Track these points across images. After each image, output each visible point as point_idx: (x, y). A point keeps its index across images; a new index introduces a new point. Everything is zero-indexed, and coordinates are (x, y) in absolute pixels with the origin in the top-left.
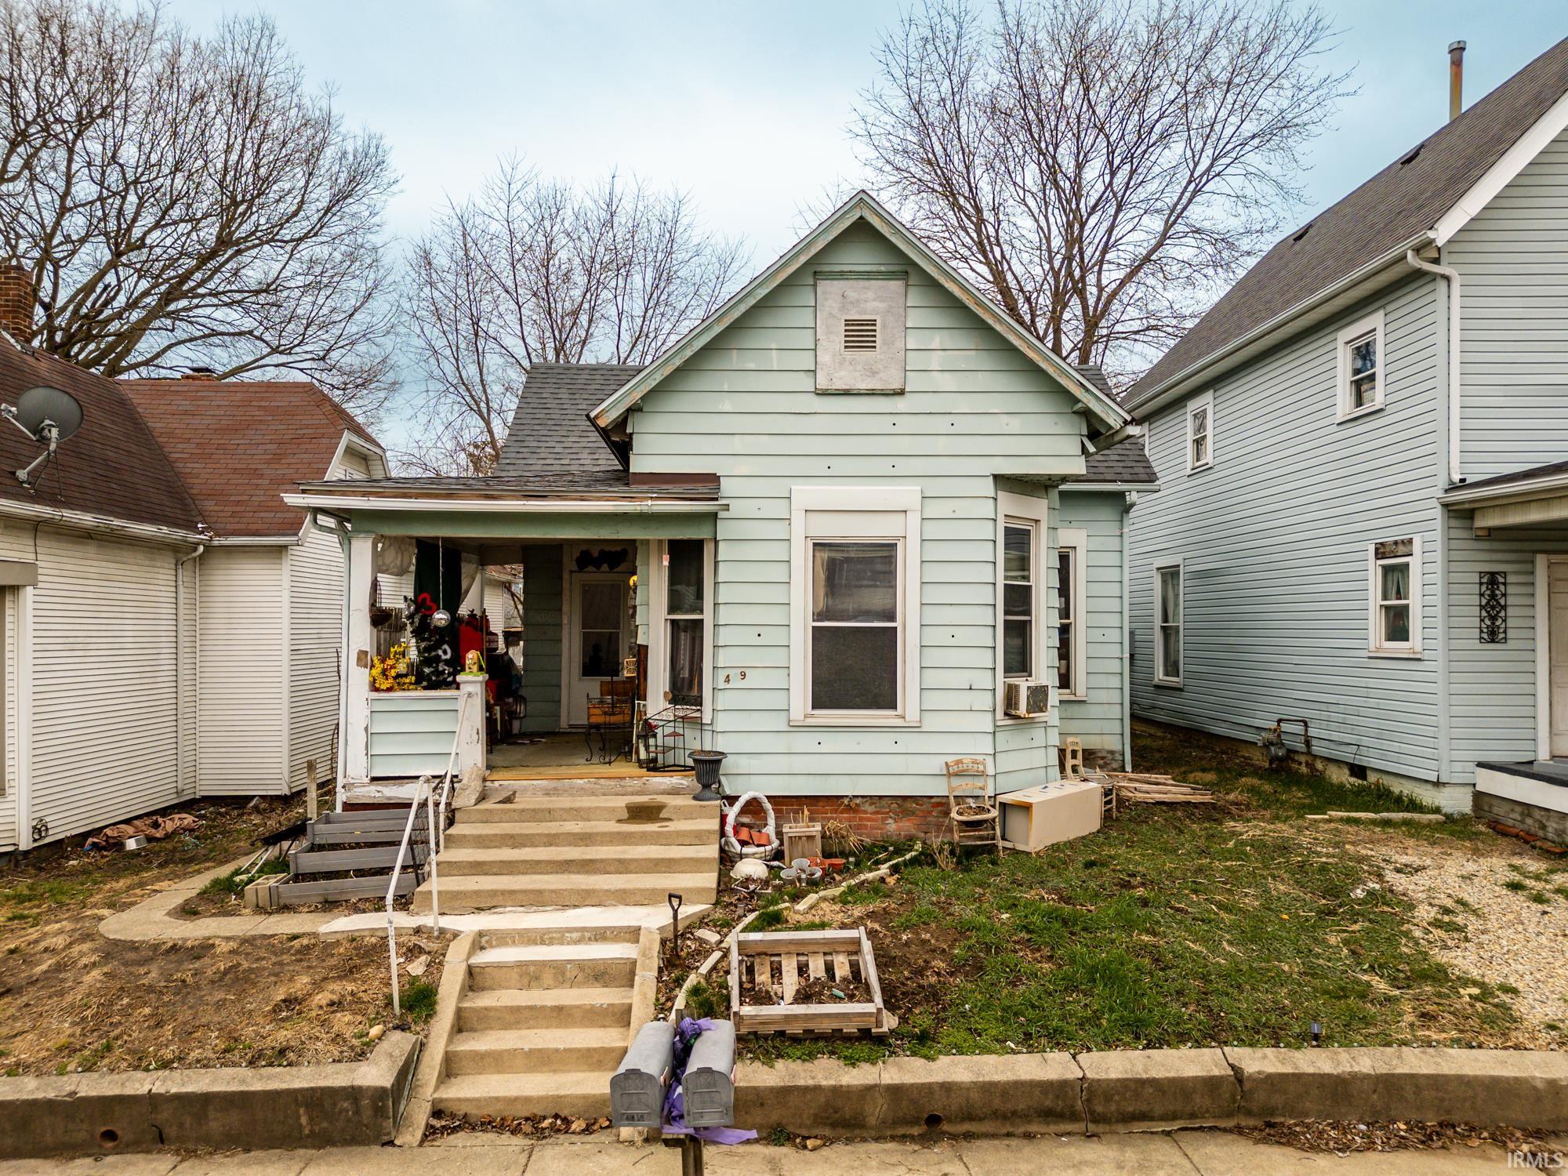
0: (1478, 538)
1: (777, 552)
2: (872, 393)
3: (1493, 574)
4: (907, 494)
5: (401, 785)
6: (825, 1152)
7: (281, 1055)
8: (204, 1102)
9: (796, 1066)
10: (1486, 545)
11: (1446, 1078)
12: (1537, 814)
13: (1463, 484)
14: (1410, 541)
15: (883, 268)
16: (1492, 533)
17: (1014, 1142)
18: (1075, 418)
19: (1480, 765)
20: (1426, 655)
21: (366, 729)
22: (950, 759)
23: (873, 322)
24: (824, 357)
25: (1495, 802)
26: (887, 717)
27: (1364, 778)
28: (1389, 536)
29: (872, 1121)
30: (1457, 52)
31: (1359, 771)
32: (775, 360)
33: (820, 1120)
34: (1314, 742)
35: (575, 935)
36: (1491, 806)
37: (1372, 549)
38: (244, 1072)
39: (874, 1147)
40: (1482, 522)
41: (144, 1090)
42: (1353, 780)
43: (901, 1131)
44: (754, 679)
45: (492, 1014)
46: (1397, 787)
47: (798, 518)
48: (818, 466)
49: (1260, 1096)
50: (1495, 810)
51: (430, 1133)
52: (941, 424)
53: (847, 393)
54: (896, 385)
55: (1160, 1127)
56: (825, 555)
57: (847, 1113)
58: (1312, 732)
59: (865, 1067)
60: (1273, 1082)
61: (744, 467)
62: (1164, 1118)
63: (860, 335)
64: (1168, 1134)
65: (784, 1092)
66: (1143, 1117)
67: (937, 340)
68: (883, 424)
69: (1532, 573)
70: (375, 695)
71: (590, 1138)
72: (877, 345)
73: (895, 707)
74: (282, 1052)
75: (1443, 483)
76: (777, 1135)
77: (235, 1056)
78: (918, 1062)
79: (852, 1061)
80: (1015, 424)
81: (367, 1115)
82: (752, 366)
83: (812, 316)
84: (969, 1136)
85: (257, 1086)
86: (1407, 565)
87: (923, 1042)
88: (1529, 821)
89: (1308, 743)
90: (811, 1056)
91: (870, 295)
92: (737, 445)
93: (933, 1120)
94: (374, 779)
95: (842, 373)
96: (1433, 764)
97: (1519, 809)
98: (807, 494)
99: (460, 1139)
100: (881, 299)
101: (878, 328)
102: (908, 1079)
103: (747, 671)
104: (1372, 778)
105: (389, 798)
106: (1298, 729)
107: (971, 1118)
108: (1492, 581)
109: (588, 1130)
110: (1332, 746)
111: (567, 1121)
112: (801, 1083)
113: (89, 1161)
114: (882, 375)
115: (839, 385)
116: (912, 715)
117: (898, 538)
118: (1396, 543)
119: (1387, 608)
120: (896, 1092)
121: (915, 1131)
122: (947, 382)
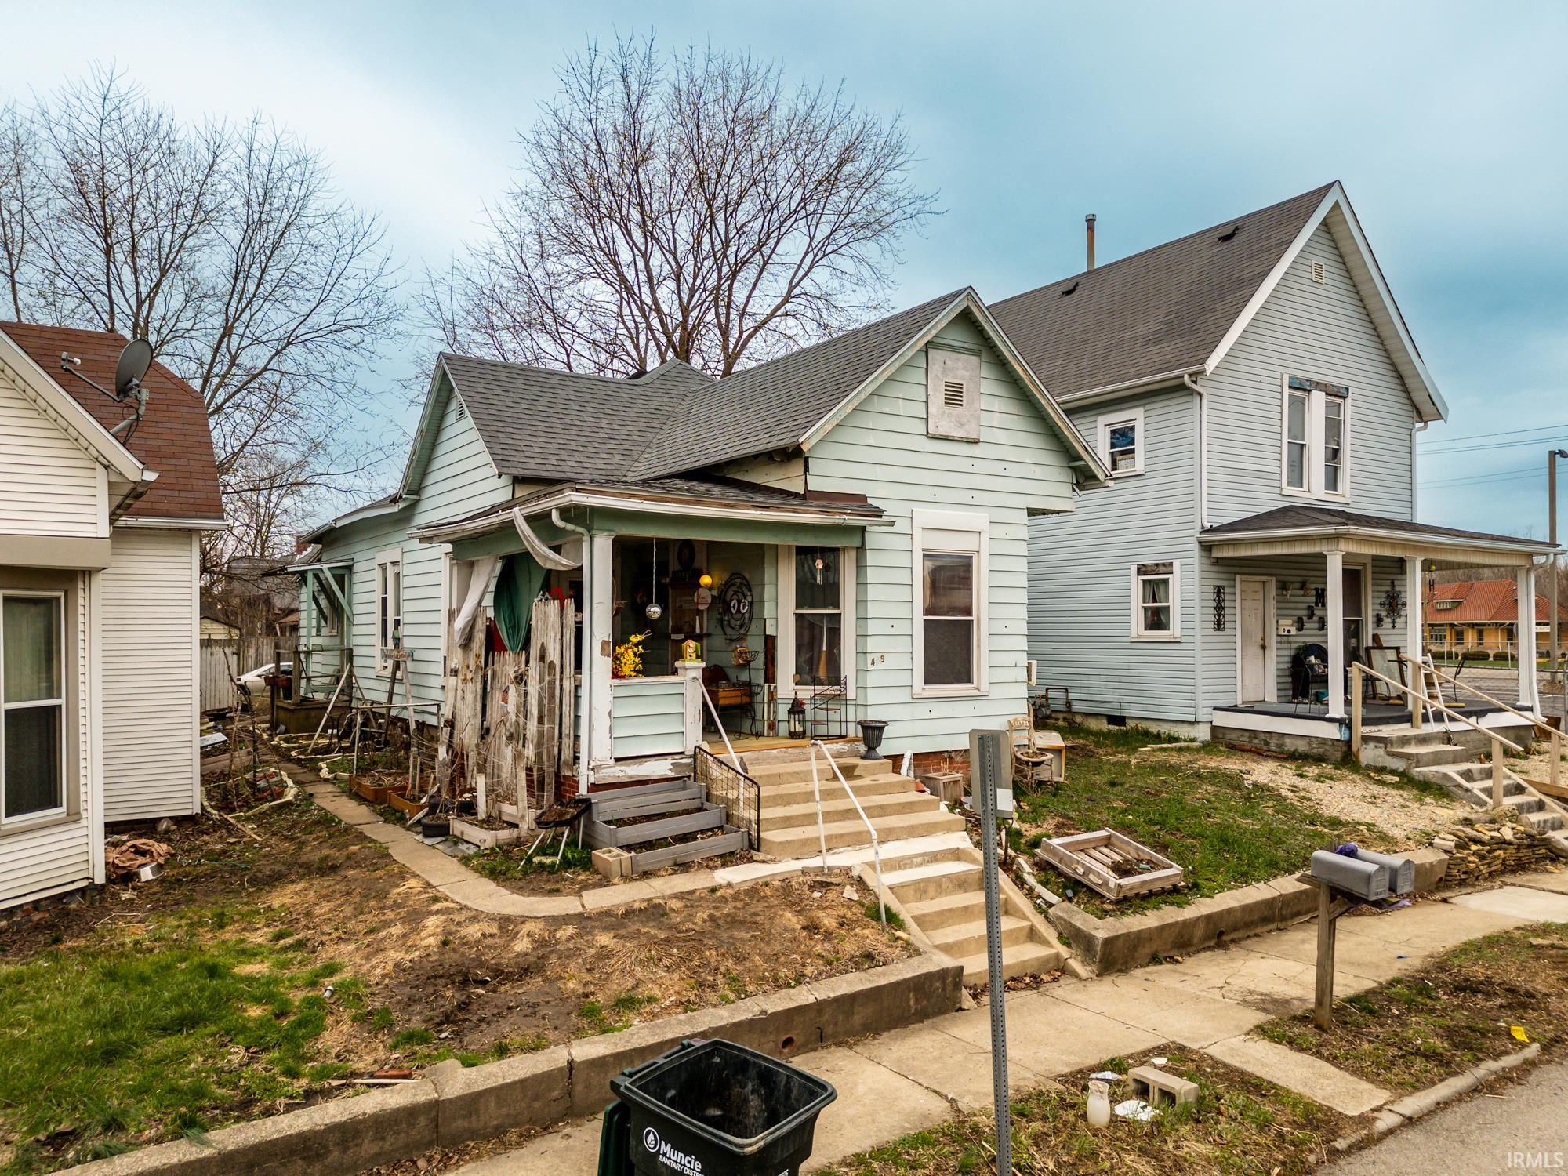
0: (1213, 564)
1: (903, 560)
2: (961, 440)
3: (1219, 587)
4: (978, 519)
5: (641, 763)
9: (1156, 913)
10: (1214, 568)
12: (1262, 736)
13: (1212, 530)
14: (1171, 564)
15: (966, 345)
16: (1219, 561)
18: (1069, 471)
19: (1215, 709)
20: (1184, 639)
21: (610, 713)
22: (1011, 718)
23: (960, 386)
24: (933, 409)
25: (1228, 731)
26: (968, 689)
27: (1124, 724)
28: (1150, 561)
29: (1196, 940)
30: (1091, 222)
31: (1119, 720)
32: (902, 407)
33: (1173, 945)
34: (1074, 703)
35: (919, 860)
36: (1224, 734)
37: (1134, 569)
40: (1216, 554)
42: (1111, 727)
43: (1206, 945)
44: (891, 662)
45: (927, 919)
46: (1154, 728)
47: (918, 533)
48: (926, 494)
50: (1228, 737)
51: (973, 998)
52: (997, 468)
53: (946, 439)
54: (974, 436)
55: (1303, 919)
56: (930, 564)
57: (1185, 938)
58: (1071, 696)
59: (1188, 907)
61: (884, 491)
63: (954, 394)
64: (1307, 921)
65: (1161, 929)
67: (997, 405)
68: (965, 464)
69: (1234, 587)
70: (617, 682)
71: (1061, 982)
72: (964, 403)
73: (969, 680)
75: (1199, 529)
76: (1156, 959)
77: (838, 966)
78: (1207, 900)
79: (1180, 905)
80: (1038, 472)
81: (949, 990)
82: (887, 410)
83: (924, 376)
84: (1235, 941)
85: (883, 981)
86: (1168, 579)
88: (1256, 741)
89: (1069, 703)
90: (1157, 906)
91: (960, 364)
92: (879, 472)
93: (1220, 934)
94: (617, 760)
95: (944, 423)
96: (1192, 710)
97: (1247, 734)
98: (922, 515)
100: (965, 368)
101: (964, 390)
102: (1213, 910)
103: (886, 655)
104: (1131, 724)
105: (631, 777)
106: (1061, 694)
107: (1235, 930)
108: (1219, 591)
109: (1054, 979)
110: (1092, 704)
111: (1036, 977)
112: (1169, 922)
114: (967, 427)
115: (942, 432)
116: (984, 687)
117: (974, 552)
118: (1157, 565)
119: (1146, 609)
120: (1209, 918)
121: (1212, 943)
122: (1002, 437)
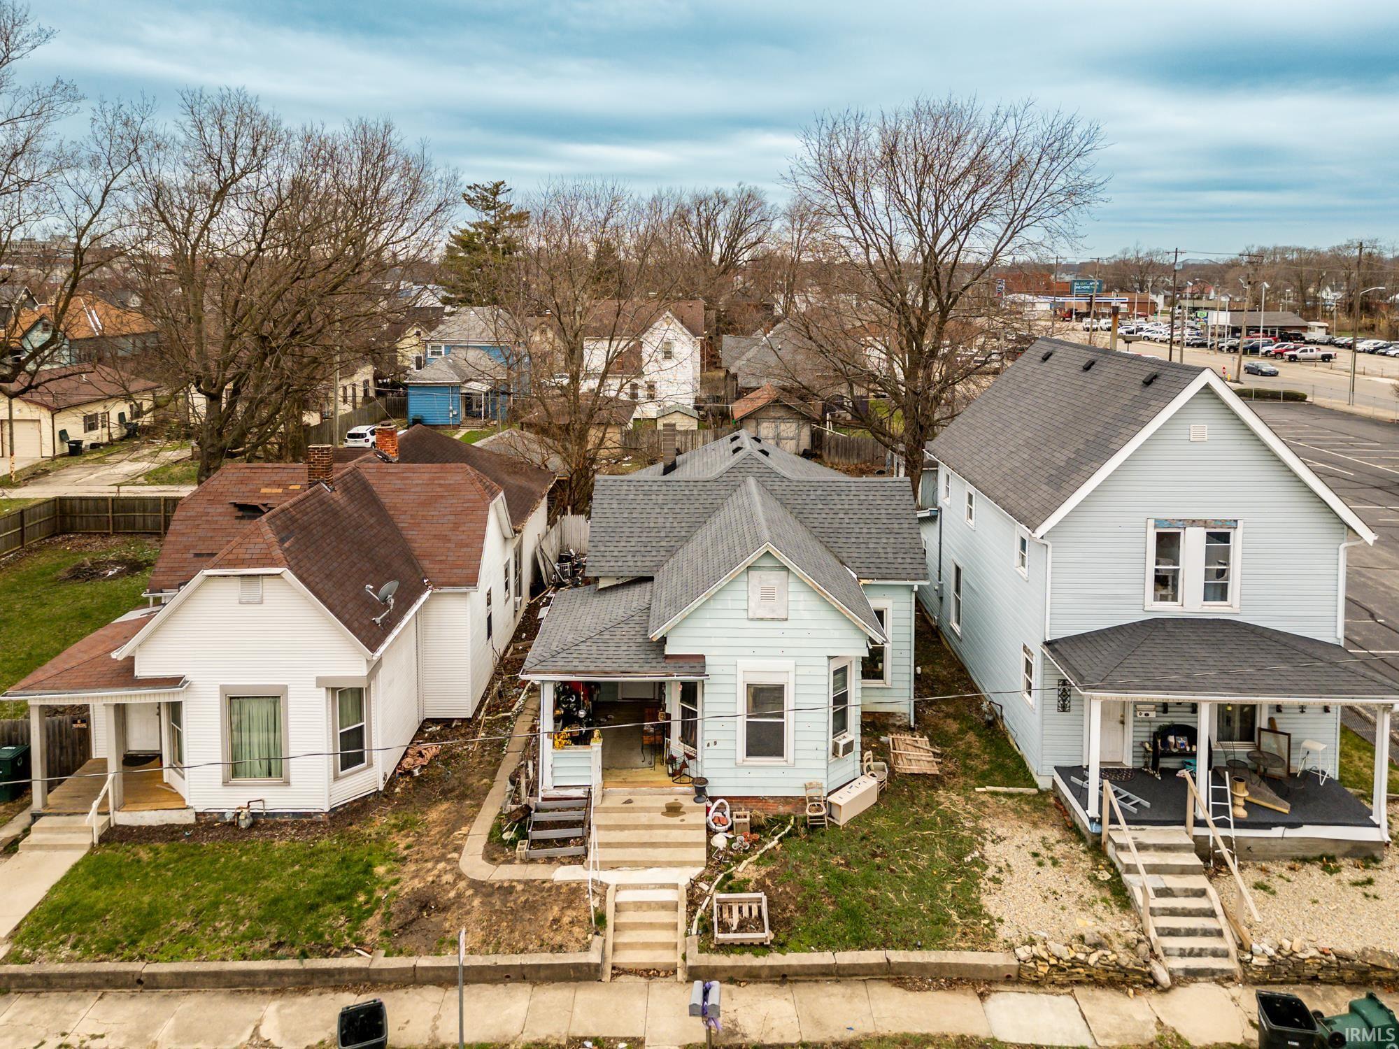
1: (730, 689)
2: (773, 619)
3: (1063, 680)
4: (788, 664)
5: (567, 790)
6: (747, 987)
7: (560, 948)
8: (539, 967)
9: (737, 957)
11: (960, 964)
13: (1048, 643)
14: (1033, 655)
15: (776, 566)
17: (811, 984)
21: (551, 766)
22: (807, 780)
23: (774, 589)
24: (752, 604)
26: (779, 760)
29: (763, 976)
32: (730, 605)
33: (745, 976)
37: (1022, 646)
38: (549, 955)
39: (764, 985)
41: (519, 963)
43: (772, 979)
44: (720, 745)
45: (626, 924)
47: (740, 674)
48: (749, 652)
49: (897, 969)
51: (613, 976)
52: (804, 633)
53: (762, 619)
54: (784, 617)
55: (861, 978)
56: (752, 690)
57: (754, 973)
59: (761, 957)
60: (900, 964)
61: (715, 652)
62: (864, 975)
63: (768, 594)
64: (864, 980)
65: (733, 967)
66: (856, 975)
67: (803, 596)
68: (777, 633)
70: (555, 751)
71: (667, 979)
72: (775, 598)
74: (561, 947)
75: (1042, 641)
76: (732, 981)
77: (544, 948)
78: (779, 956)
79: (757, 955)
80: (836, 634)
81: (593, 971)
82: (720, 607)
83: (746, 586)
84: (796, 981)
85: (556, 962)
86: (1032, 664)
87: (781, 946)
90: (742, 953)
91: (772, 577)
92: (713, 642)
93: (784, 976)
94: (555, 787)
95: (760, 611)
98: (744, 664)
99: (622, 978)
100: (776, 579)
101: (775, 591)
102: (775, 963)
103: (717, 742)
105: (562, 796)
107: (797, 975)
108: (1063, 684)
109: (666, 976)
111: (658, 972)
112: (739, 964)
113: (502, 985)
114: (778, 612)
115: (758, 616)
116: (791, 760)
117: (785, 683)
118: (1029, 651)
120: (771, 968)
121: (778, 979)
122: (807, 615)
